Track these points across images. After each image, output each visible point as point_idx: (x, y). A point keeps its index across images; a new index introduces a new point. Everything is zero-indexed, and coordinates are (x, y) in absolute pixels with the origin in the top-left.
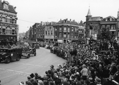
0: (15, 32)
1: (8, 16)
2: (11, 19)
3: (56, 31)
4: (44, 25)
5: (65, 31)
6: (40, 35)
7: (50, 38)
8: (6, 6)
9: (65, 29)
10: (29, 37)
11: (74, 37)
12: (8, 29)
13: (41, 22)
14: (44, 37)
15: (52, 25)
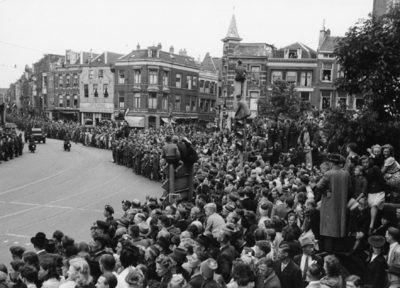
5: (153, 85)
7: (102, 110)
9: (153, 79)
10: (19, 106)
13: (68, 51)
15: (106, 62)
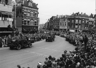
0: (36, 24)
1: (32, 11)
2: (34, 13)
3: (69, 23)
4: (59, 17)
6: (56, 26)
7: (64, 28)
8: (30, 4)
9: (77, 21)
10: (47, 28)
11: (84, 28)
12: (32, 21)
13: (57, 15)
14: (59, 27)
15: (66, 17)
